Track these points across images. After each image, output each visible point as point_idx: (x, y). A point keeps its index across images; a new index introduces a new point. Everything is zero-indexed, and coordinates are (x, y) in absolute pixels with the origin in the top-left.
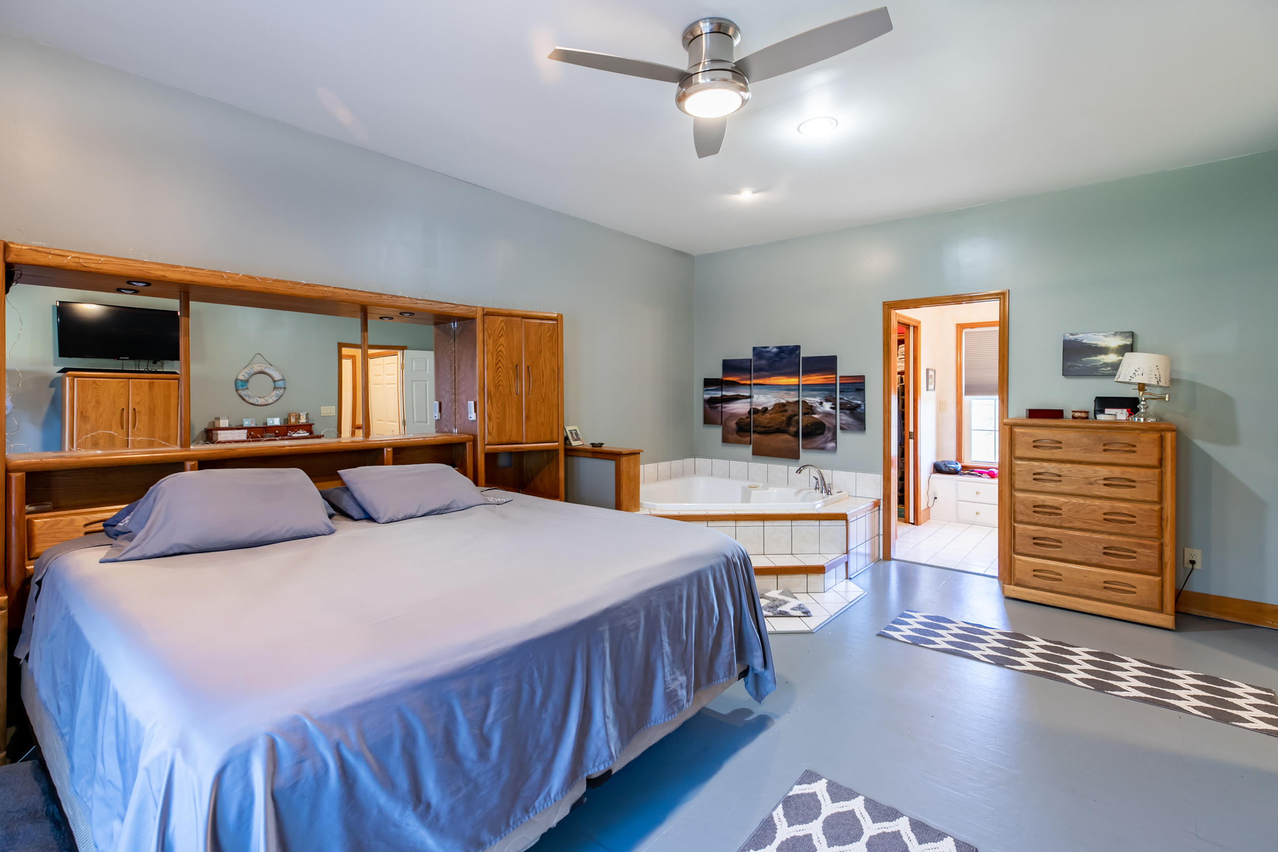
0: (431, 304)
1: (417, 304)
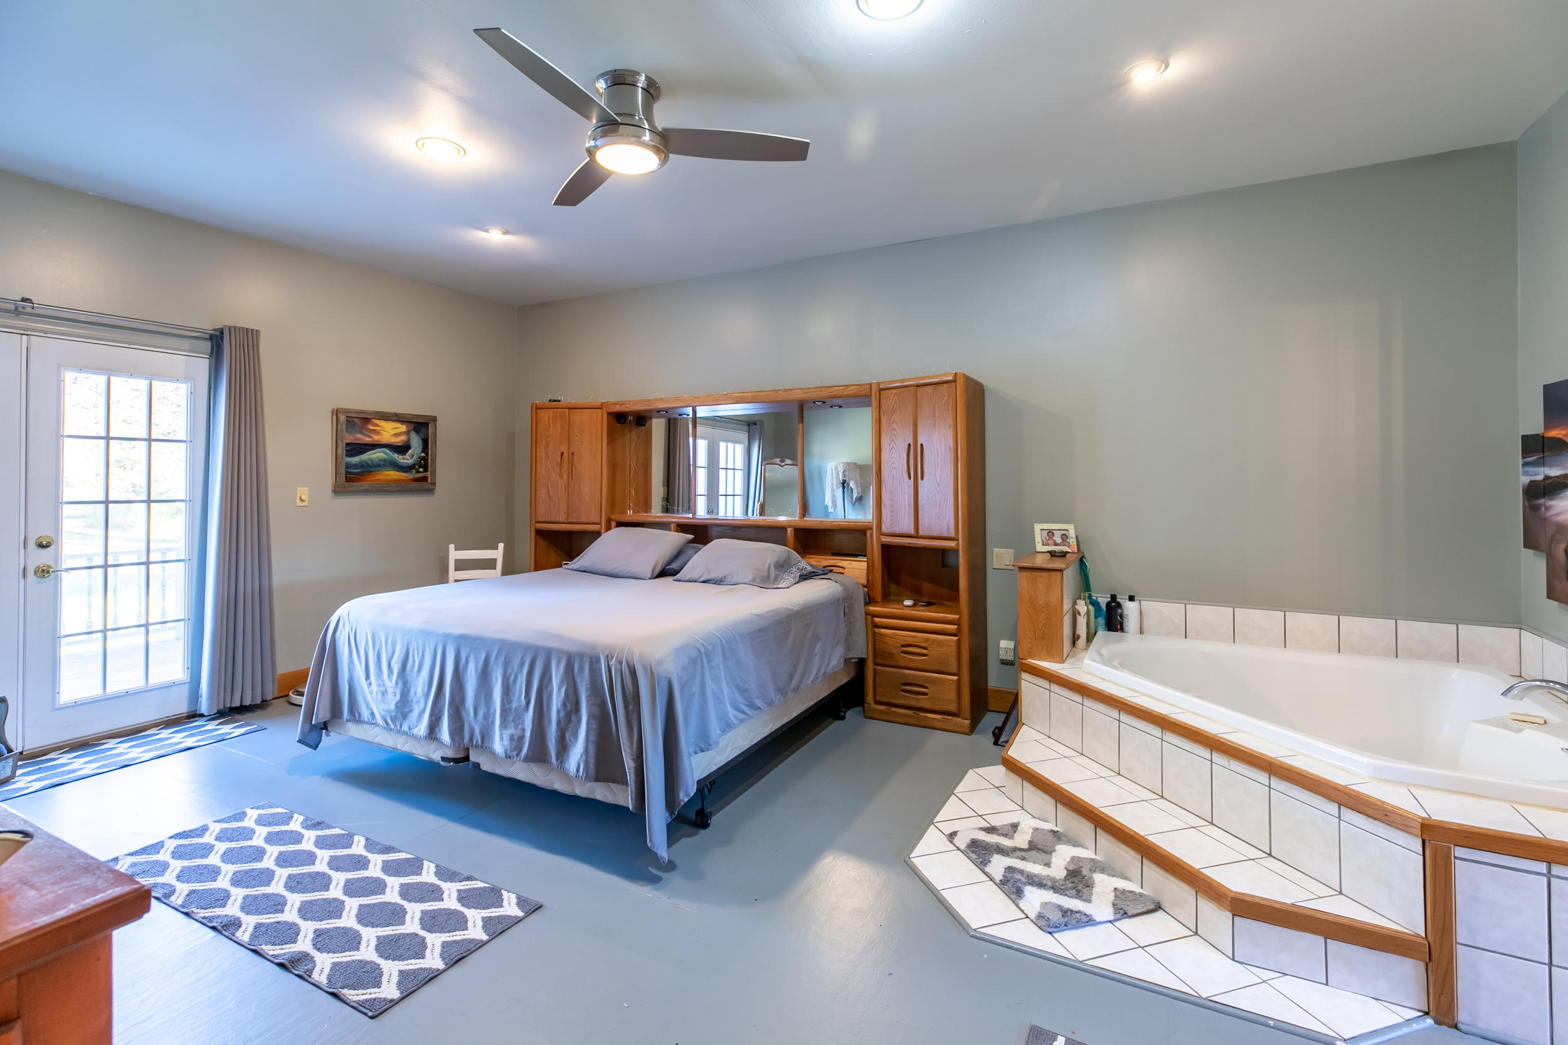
0: (821, 391)
1: (807, 393)
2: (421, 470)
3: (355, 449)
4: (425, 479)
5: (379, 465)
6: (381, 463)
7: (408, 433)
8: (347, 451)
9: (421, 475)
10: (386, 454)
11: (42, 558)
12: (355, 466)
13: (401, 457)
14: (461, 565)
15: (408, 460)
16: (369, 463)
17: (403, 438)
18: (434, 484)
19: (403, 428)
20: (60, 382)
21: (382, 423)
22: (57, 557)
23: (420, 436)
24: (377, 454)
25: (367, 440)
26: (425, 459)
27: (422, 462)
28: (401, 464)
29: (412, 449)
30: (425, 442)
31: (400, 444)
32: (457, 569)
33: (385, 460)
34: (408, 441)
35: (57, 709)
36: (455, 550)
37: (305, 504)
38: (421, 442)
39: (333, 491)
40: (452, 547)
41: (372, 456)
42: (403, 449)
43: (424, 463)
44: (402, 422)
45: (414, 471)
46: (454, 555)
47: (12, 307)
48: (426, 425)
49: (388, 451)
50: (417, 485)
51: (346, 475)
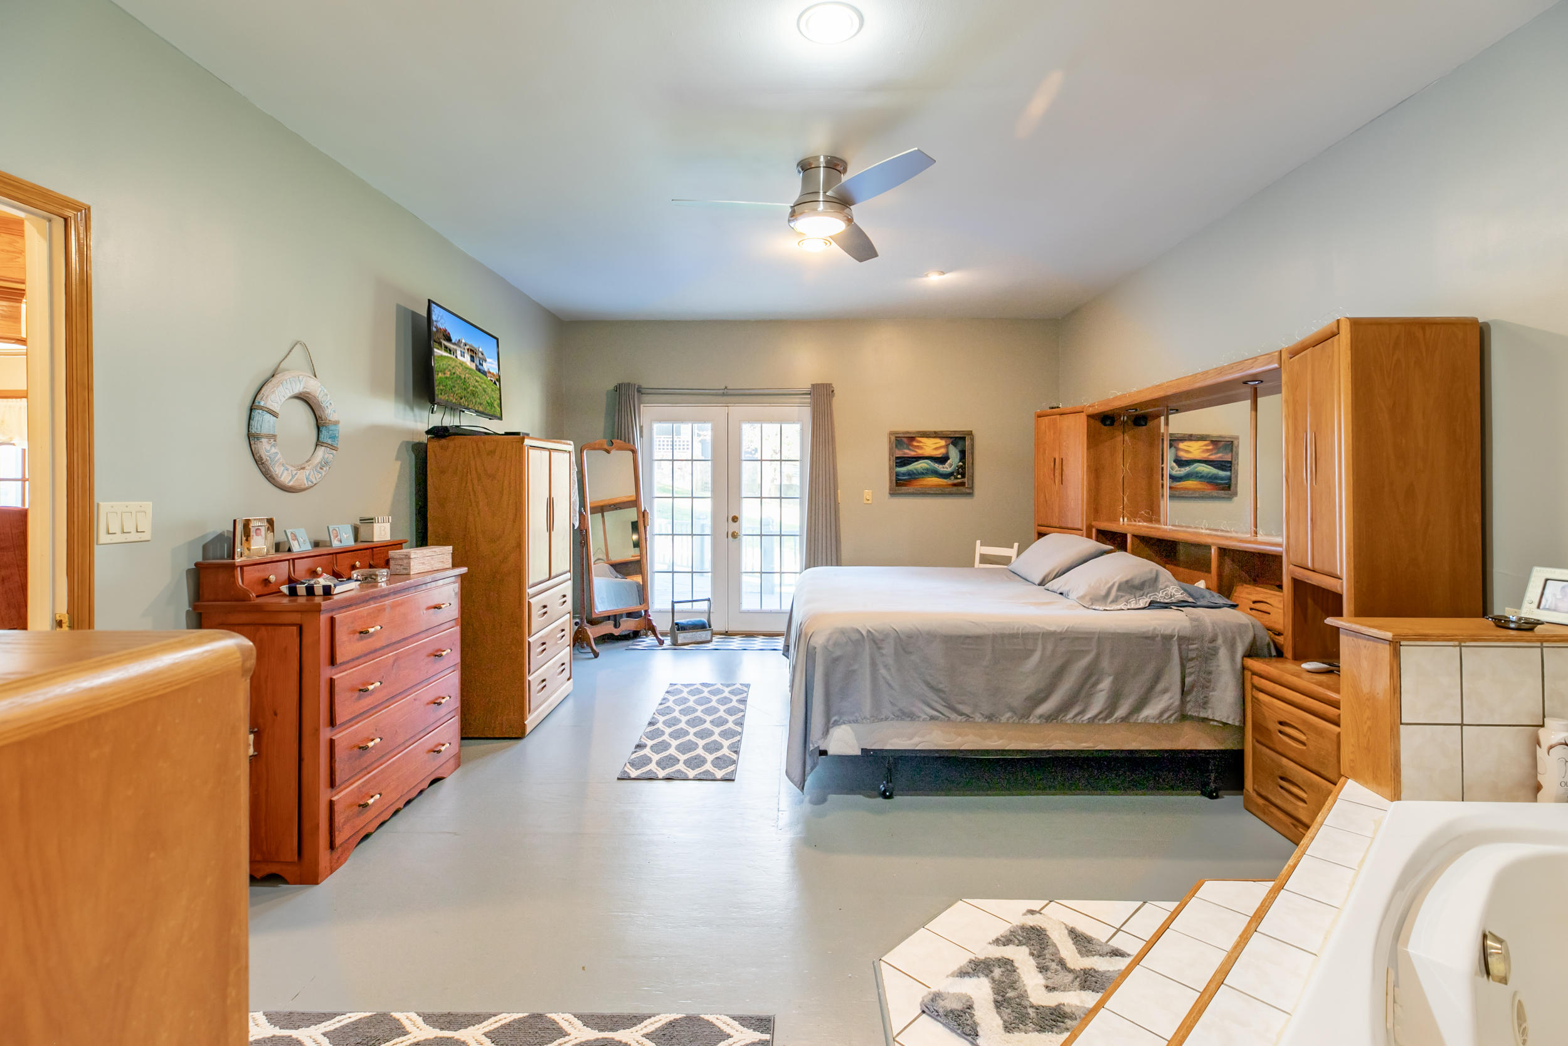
2: (959, 476)
3: (903, 461)
4: (963, 484)
5: (923, 474)
6: (924, 472)
7: (947, 446)
8: (896, 463)
9: (959, 481)
10: (928, 464)
11: (733, 527)
12: (904, 474)
13: (941, 466)
14: (985, 559)
15: (947, 468)
16: (915, 471)
17: (943, 451)
18: (972, 488)
19: (943, 443)
20: (740, 429)
21: (924, 440)
22: (740, 528)
23: (957, 448)
24: (921, 465)
25: (912, 454)
26: (963, 468)
27: (960, 469)
28: (941, 472)
29: (951, 460)
30: (963, 454)
31: (940, 456)
32: (981, 562)
33: (927, 469)
34: (947, 453)
35: (741, 612)
36: (981, 545)
37: (870, 502)
38: (958, 454)
39: (890, 494)
40: (978, 542)
41: (917, 466)
42: (943, 460)
43: (962, 471)
44: (942, 438)
45: (952, 477)
46: (981, 549)
47: (721, 391)
48: (963, 439)
49: (930, 462)
50: (955, 489)
51: (896, 481)
